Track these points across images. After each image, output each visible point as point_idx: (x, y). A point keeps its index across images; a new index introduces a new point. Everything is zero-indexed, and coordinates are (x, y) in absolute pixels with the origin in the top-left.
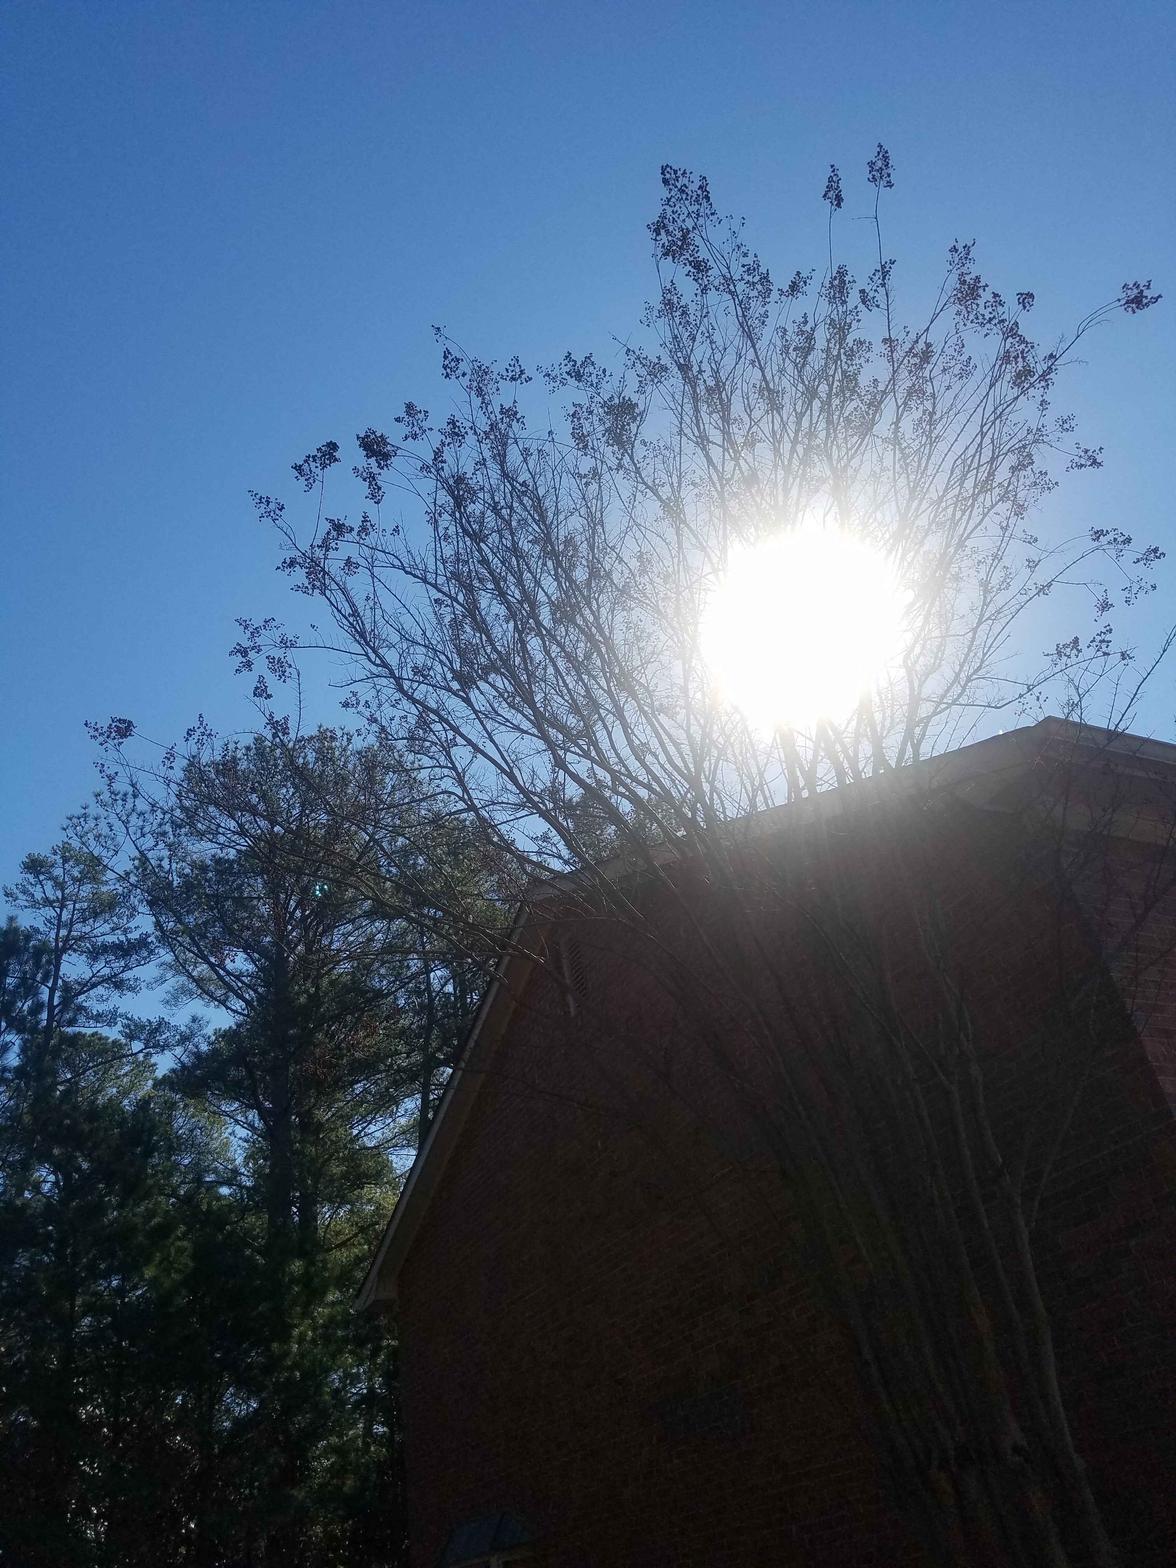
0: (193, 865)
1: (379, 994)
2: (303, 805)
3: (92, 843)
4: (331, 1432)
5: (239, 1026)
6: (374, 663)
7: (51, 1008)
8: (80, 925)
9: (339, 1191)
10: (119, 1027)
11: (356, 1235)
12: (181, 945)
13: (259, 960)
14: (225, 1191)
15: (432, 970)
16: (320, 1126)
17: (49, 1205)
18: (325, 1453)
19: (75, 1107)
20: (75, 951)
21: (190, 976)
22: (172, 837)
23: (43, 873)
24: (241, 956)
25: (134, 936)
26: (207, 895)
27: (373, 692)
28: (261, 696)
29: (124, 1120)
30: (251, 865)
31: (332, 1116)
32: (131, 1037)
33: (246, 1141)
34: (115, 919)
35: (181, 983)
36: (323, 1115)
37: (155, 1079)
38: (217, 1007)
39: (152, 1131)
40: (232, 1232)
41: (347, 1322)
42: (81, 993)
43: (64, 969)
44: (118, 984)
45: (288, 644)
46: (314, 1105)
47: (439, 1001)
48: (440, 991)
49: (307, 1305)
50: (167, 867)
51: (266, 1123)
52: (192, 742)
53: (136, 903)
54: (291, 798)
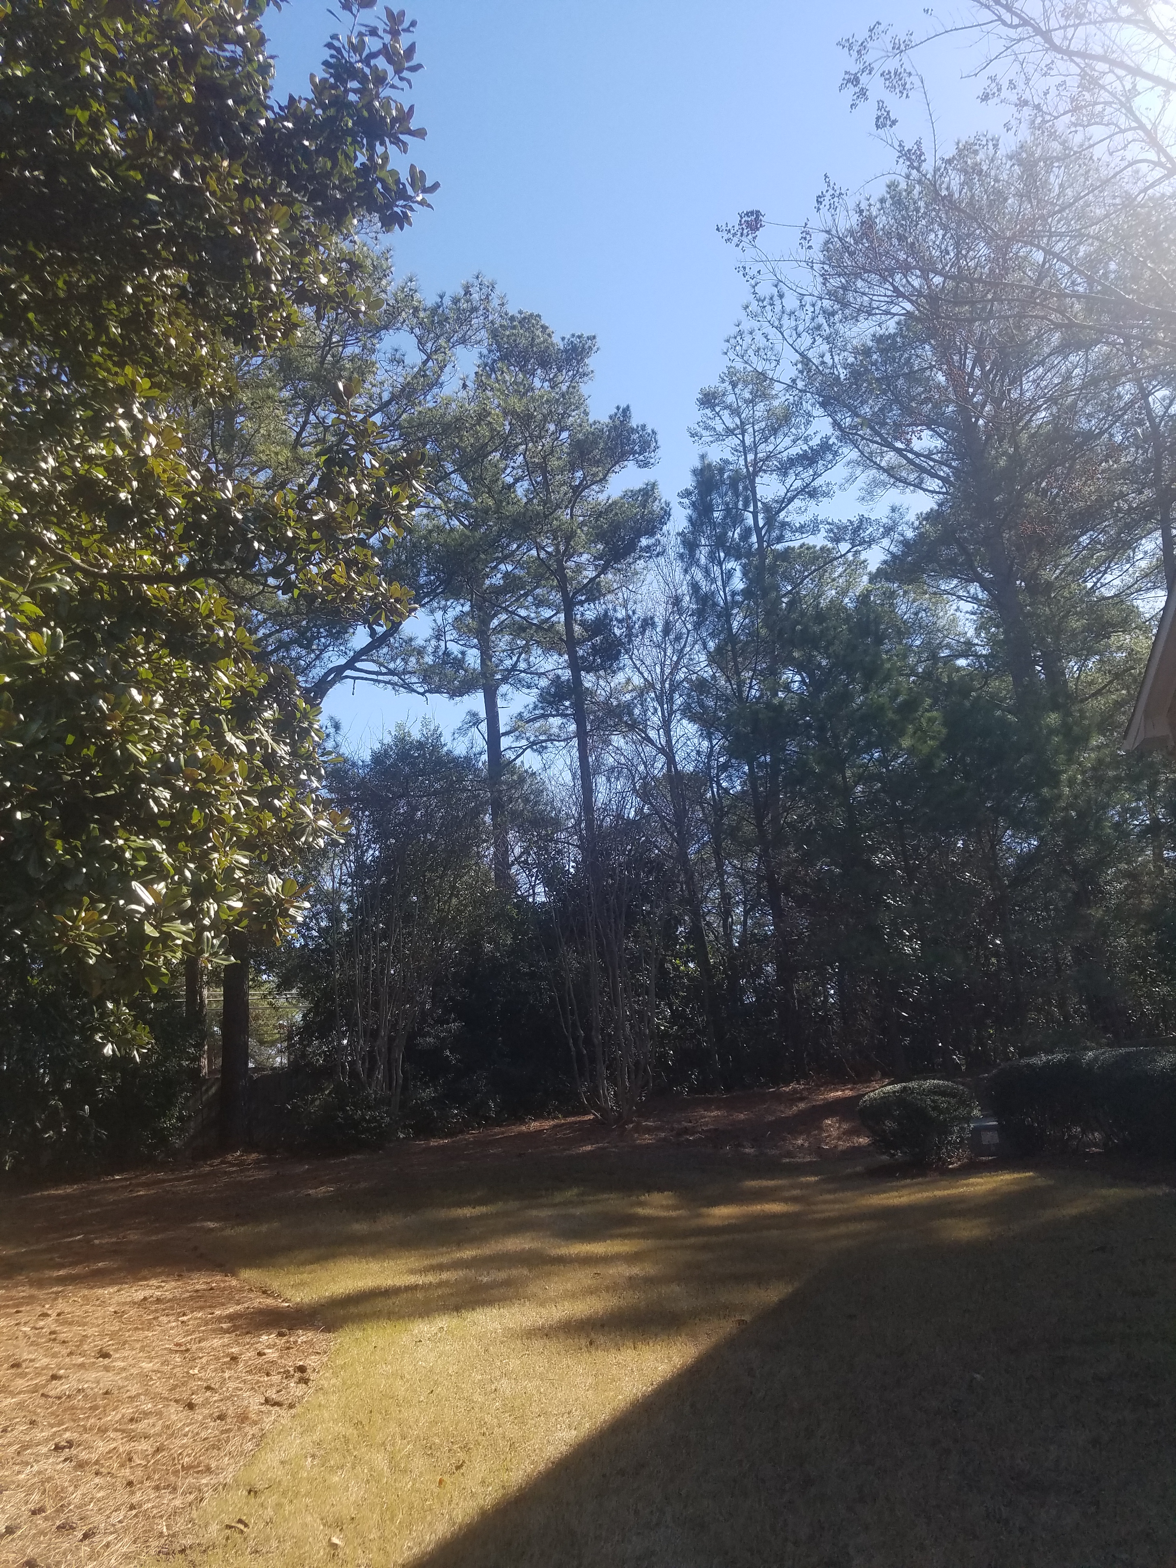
0: (856, 352)
1: (1089, 436)
2: (957, 245)
3: (754, 359)
4: (1120, 860)
5: (940, 505)
6: (1011, 26)
7: (758, 530)
8: (764, 445)
9: (1083, 643)
10: (823, 533)
11: (1111, 682)
12: (863, 438)
13: (946, 433)
14: (962, 662)
15: (1150, 393)
16: (1049, 586)
17: (801, 700)
18: (1116, 878)
19: (803, 614)
20: (765, 471)
21: (879, 467)
22: (827, 328)
23: (718, 405)
24: (926, 434)
25: (815, 442)
26: (877, 379)
27: (1017, 67)
28: (884, 125)
29: (849, 617)
30: (915, 333)
31: (1061, 574)
32: (837, 540)
33: (973, 613)
34: (793, 430)
35: (871, 477)
36: (1050, 574)
37: (870, 573)
38: (913, 492)
39: (878, 621)
40: (979, 697)
41: (1116, 762)
42: (781, 510)
43: (760, 491)
44: (811, 492)
45: (902, 47)
46: (1039, 565)
47: (1165, 426)
48: (1164, 415)
49: (1070, 752)
50: (830, 362)
51: (990, 593)
52: (824, 209)
53: (810, 408)
54: (942, 243)
